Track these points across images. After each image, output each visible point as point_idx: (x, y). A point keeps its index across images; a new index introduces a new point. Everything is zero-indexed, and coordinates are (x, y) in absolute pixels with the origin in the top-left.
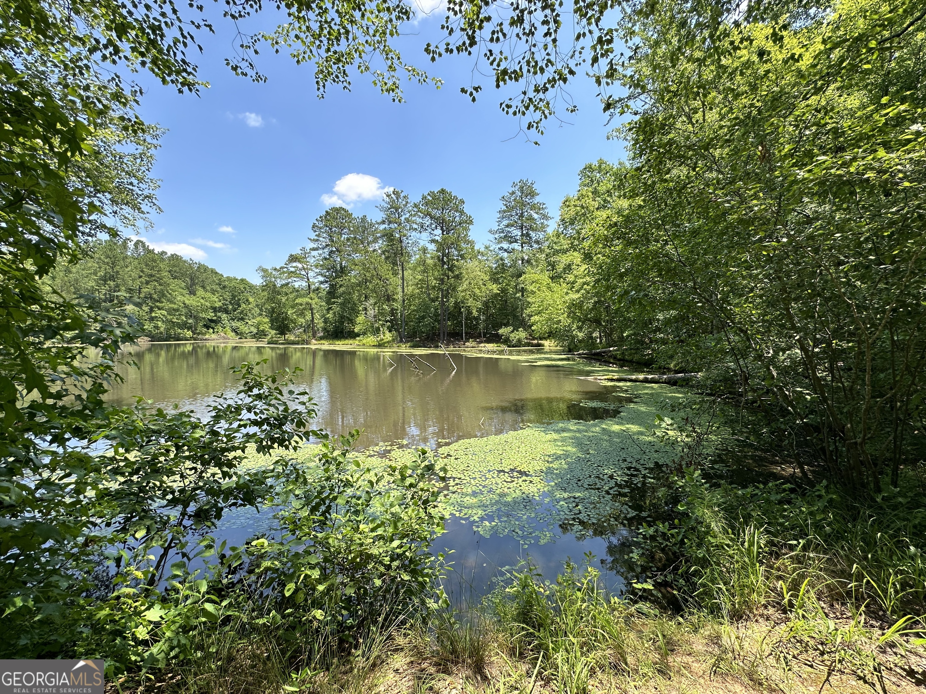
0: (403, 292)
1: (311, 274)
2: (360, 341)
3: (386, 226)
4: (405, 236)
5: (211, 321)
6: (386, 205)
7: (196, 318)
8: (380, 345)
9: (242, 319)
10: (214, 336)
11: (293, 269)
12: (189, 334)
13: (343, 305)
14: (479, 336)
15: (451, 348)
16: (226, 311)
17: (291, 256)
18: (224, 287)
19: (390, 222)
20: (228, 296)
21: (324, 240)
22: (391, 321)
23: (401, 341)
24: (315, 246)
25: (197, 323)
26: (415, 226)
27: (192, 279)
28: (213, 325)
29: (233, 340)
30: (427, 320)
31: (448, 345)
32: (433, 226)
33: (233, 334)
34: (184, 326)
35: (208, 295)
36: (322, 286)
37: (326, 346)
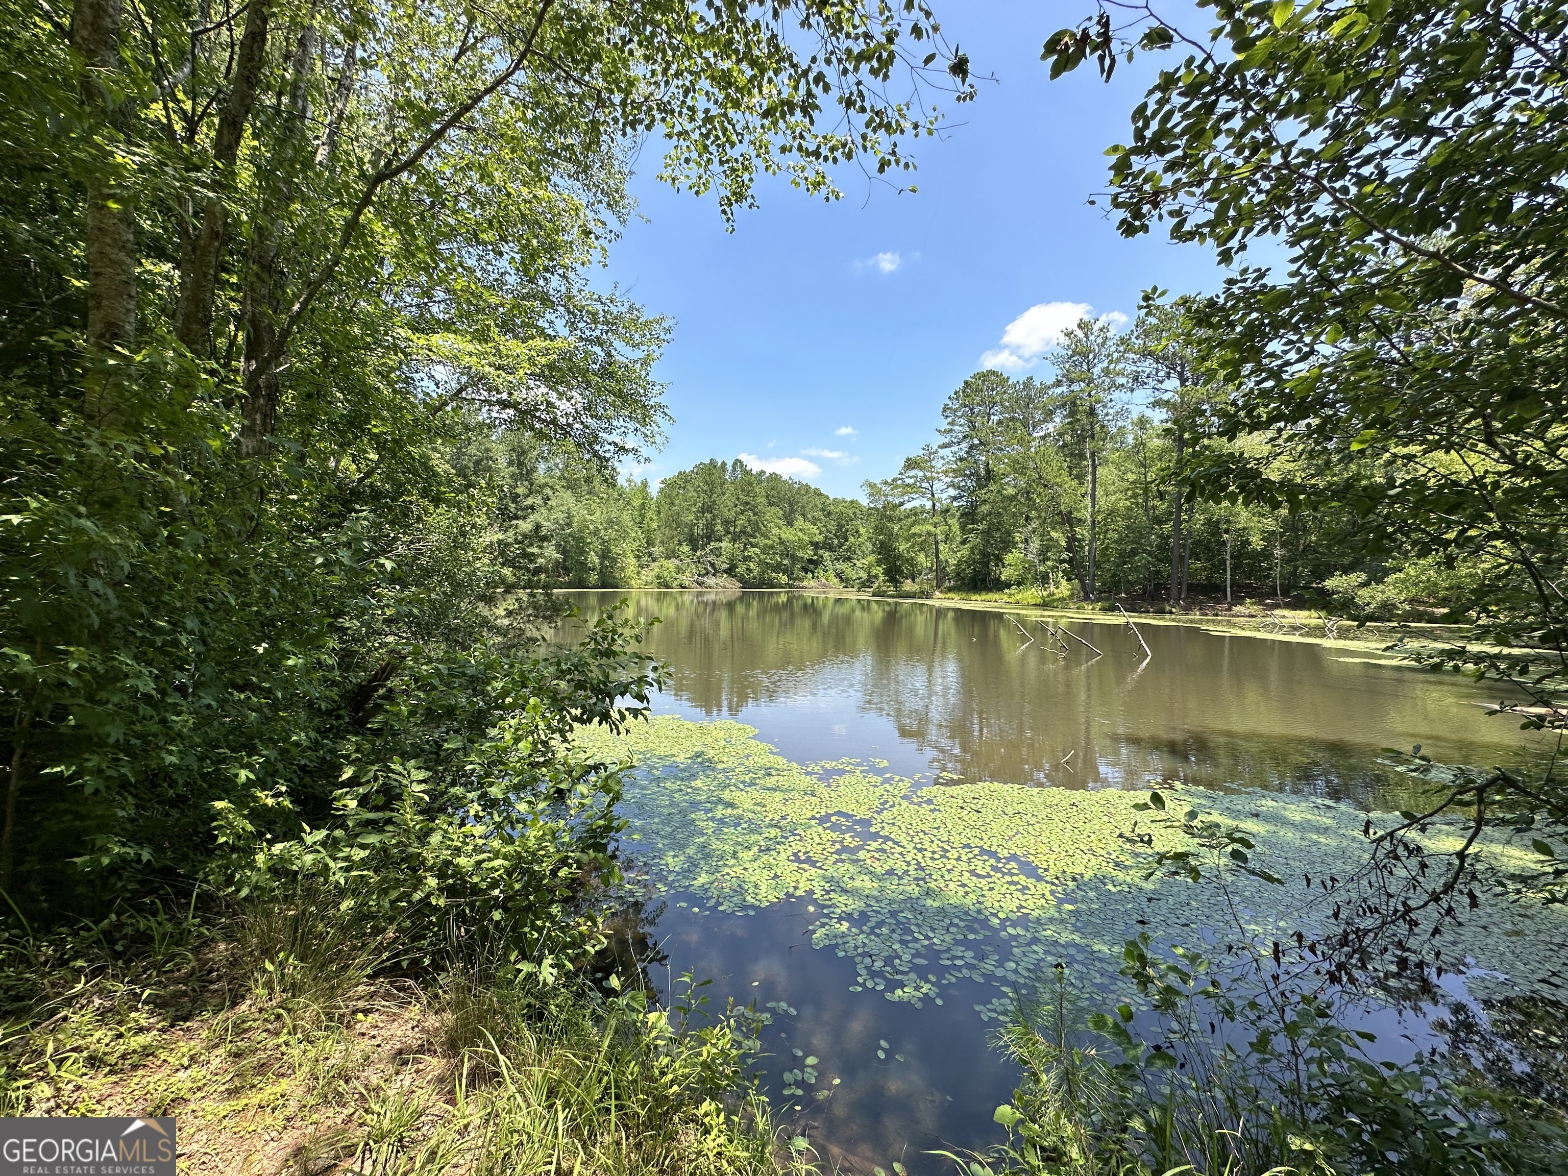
0: (1093, 506)
1: (938, 486)
2: (1010, 595)
3: (1064, 389)
4: (1098, 402)
5: (810, 561)
6: (1064, 352)
7: (794, 558)
8: (1045, 605)
9: (849, 559)
10: (813, 583)
11: (911, 481)
12: (784, 579)
13: (987, 533)
14: (1272, 594)
15: (1196, 615)
16: (831, 549)
17: (908, 459)
18: (829, 513)
19: (1072, 381)
20: (833, 526)
21: (961, 429)
22: (1070, 561)
23: (1086, 598)
24: (947, 441)
25: (793, 564)
26: (1121, 380)
27: (791, 505)
28: (812, 567)
29: (835, 590)
30: (1142, 559)
31: (1187, 609)
32: (1162, 374)
33: (836, 580)
34: (778, 568)
35: (808, 525)
36: (955, 504)
37: (956, 602)
